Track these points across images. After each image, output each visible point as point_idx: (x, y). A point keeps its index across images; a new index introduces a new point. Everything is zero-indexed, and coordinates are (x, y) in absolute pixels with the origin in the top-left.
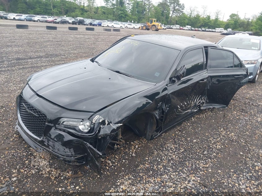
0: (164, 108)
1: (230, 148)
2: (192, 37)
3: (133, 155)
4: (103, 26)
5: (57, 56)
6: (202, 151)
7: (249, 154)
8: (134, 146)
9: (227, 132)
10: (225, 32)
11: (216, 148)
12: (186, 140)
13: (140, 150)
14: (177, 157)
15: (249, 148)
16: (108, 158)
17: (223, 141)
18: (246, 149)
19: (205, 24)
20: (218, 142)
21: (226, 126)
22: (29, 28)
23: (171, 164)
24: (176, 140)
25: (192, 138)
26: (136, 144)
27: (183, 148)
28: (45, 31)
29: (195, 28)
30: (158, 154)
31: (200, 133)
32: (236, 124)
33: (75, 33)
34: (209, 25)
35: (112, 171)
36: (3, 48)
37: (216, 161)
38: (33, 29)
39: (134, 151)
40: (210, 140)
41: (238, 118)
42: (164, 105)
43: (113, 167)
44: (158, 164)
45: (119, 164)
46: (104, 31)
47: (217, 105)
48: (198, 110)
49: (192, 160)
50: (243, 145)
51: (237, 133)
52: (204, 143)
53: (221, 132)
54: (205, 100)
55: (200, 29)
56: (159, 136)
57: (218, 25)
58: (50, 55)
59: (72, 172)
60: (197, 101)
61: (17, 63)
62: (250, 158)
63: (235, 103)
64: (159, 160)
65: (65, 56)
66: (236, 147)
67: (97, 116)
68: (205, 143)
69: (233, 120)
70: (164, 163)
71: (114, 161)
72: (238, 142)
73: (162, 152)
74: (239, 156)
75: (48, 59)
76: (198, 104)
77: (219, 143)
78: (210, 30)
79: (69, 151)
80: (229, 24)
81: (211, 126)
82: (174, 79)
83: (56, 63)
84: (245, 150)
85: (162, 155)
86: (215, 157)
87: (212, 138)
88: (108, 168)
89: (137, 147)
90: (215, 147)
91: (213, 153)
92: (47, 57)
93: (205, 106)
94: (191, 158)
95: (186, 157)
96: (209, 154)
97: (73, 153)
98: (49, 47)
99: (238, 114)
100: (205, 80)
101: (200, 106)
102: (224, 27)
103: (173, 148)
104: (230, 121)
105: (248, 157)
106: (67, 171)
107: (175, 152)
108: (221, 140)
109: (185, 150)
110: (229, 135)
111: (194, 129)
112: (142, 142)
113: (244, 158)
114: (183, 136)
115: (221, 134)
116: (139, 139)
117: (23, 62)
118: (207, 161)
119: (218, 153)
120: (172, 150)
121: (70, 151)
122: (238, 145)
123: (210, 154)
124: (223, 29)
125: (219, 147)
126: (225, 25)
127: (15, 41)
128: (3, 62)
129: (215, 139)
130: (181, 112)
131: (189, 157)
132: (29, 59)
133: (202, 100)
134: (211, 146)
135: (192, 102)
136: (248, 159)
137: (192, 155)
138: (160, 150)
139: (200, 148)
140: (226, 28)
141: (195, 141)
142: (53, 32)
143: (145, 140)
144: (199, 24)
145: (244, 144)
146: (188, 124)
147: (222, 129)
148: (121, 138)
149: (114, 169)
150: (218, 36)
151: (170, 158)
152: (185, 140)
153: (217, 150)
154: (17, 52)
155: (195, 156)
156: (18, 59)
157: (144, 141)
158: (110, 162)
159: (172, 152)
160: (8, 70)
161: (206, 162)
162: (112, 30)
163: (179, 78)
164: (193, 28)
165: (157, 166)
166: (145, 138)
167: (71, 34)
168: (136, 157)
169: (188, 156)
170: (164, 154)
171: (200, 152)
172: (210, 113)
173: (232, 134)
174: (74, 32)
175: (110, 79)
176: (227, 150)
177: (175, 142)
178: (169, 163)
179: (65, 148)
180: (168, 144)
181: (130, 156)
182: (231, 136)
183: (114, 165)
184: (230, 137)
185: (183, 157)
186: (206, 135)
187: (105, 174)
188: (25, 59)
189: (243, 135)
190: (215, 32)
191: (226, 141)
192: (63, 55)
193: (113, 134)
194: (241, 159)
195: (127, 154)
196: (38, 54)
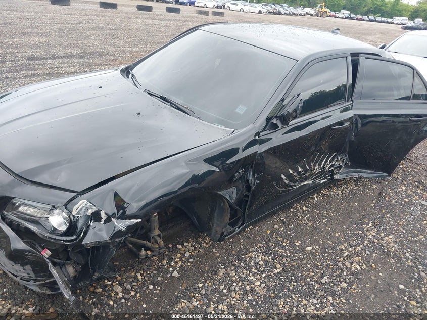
0: (251, 179)
1: (379, 271)
2: (332, 32)
3: (173, 275)
4: (198, 6)
5: (100, 55)
6: (320, 274)
7: (418, 290)
8: (181, 254)
9: (379, 232)
10: (410, 24)
11: (351, 269)
12: (292, 244)
13: (191, 263)
14: (263, 285)
15: (419, 274)
16: (119, 278)
17: (368, 252)
18: (413, 277)
19: (375, 8)
20: (356, 254)
21: (381, 217)
22: (71, 4)
23: (247, 303)
24: (270, 243)
25: (303, 242)
26: (187, 249)
27: (280, 264)
28: (96, 11)
29: (356, 14)
30: (227, 275)
31: (323, 232)
32: (402, 215)
33: (146, 16)
34: (383, 10)
35: (120, 310)
36: (14, 38)
37: (344, 301)
38: (77, 6)
39: (180, 265)
40: (341, 250)
41: (407, 200)
42: (251, 174)
43: (123, 301)
44: (220, 301)
45: (139, 295)
46: (196, 13)
47: (369, 171)
48: (328, 180)
49: (293, 296)
50: (409, 266)
51: (400, 235)
52: (326, 255)
53: (367, 231)
54: (343, 161)
55: (365, 17)
56: (239, 233)
57: (398, 11)
58: (89, 53)
59: (34, 308)
60: (327, 164)
61: (26, 65)
62: (420, 300)
63: (407, 167)
64: (225, 291)
65: (114, 55)
66: (393, 270)
67: (82, 201)
68: (330, 254)
69: (395, 205)
70: (233, 298)
71: (129, 287)
72: (399, 258)
73: (236, 271)
74: (396, 292)
75: (81, 61)
76: (329, 168)
77: (359, 256)
78: (384, 19)
79: (22, 270)
80: (418, 10)
81: (349, 216)
82: (274, 121)
83: (93, 69)
84: (410, 278)
85: (234, 278)
86: (345, 291)
87: (346, 245)
88: (111, 303)
89: (187, 255)
90: (349, 267)
91: (341, 282)
92: (82, 57)
93: (343, 174)
94: (292, 291)
95: (282, 286)
96: (332, 282)
97: (32, 275)
98: (93, 38)
99: (409, 191)
100: (346, 124)
101: (332, 173)
102: (410, 15)
103: (260, 263)
104: (390, 208)
105: (414, 298)
106: (24, 305)
107: (262, 273)
108: (364, 250)
109: (283, 269)
110: (382, 239)
111: (314, 221)
112: (201, 243)
113: (406, 298)
114: (287, 236)
115: (367, 236)
116: (196, 238)
117: (37, 64)
118: (325, 301)
119: (350, 284)
120: (257, 269)
121: (24, 270)
122: (398, 265)
123: (335, 284)
124: (407, 18)
125: (356, 267)
126: (411, 11)
127: (39, 27)
128: (3, 62)
129: (351, 247)
130: (290, 186)
131: (288, 289)
132: (50, 59)
133: (337, 161)
134: (340, 264)
135: (315, 166)
136: (414, 303)
137: (295, 284)
138: (234, 265)
139: (317, 267)
140: (412, 17)
141: (309, 249)
142: (109, 12)
143: (208, 239)
144: (365, 8)
145: (410, 264)
146: (304, 208)
147: (370, 225)
148: (159, 235)
149: (126, 305)
150: (396, 31)
151: (248, 288)
152: (289, 246)
153: (352, 274)
154: (35, 46)
155: (302, 286)
156: (32, 58)
157: (206, 243)
158: (119, 289)
159: (256, 271)
160: (6, 78)
161: (322, 303)
162: (210, 13)
163: (285, 120)
164: (352, 15)
165: (216, 305)
166: (209, 235)
167: (138, 18)
168: (178, 278)
169: (288, 284)
170: (239, 276)
171: (313, 276)
172: (352, 186)
173: (391, 237)
174: (145, 14)
175: (139, 114)
176: (373, 277)
177: (269, 248)
178: (242, 300)
179: (12, 263)
180: (252, 252)
181: (169, 275)
182: (388, 243)
183: (126, 296)
184: (384, 245)
185: (275, 286)
186: (334, 236)
187: (102, 317)
188: (43, 58)
189: (411, 241)
190: (392, 23)
191: (374, 255)
192: (112, 53)
193: (117, 240)
194: (399, 302)
195: (162, 271)
196: (69, 51)
